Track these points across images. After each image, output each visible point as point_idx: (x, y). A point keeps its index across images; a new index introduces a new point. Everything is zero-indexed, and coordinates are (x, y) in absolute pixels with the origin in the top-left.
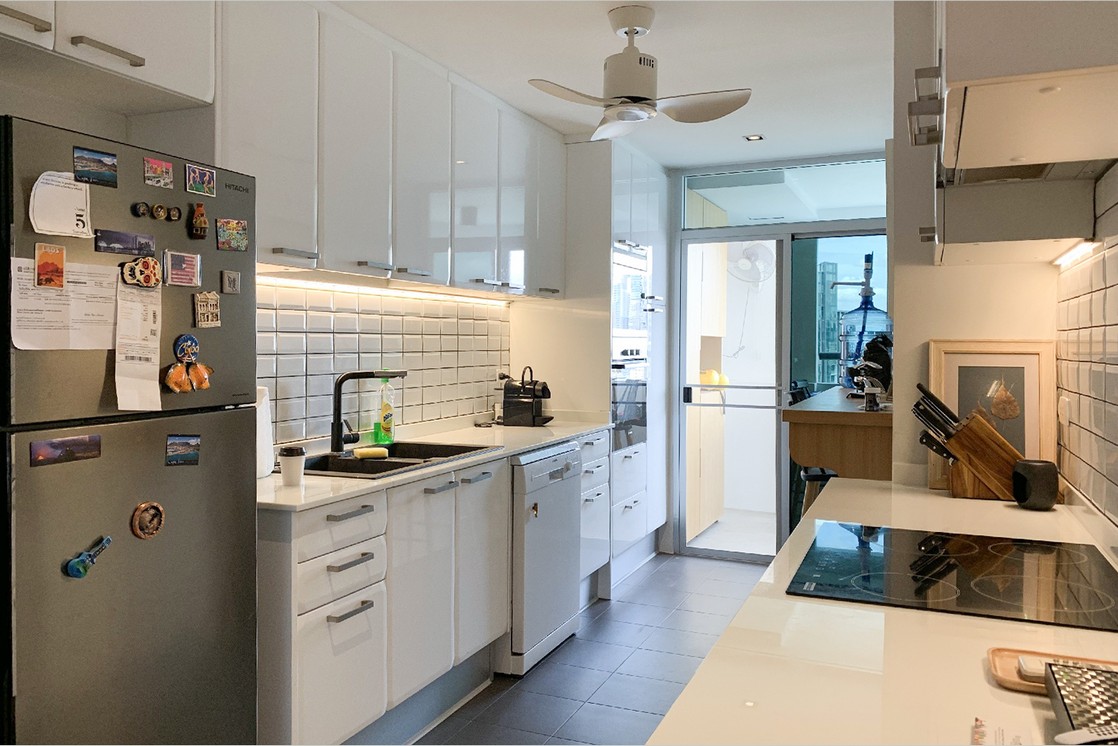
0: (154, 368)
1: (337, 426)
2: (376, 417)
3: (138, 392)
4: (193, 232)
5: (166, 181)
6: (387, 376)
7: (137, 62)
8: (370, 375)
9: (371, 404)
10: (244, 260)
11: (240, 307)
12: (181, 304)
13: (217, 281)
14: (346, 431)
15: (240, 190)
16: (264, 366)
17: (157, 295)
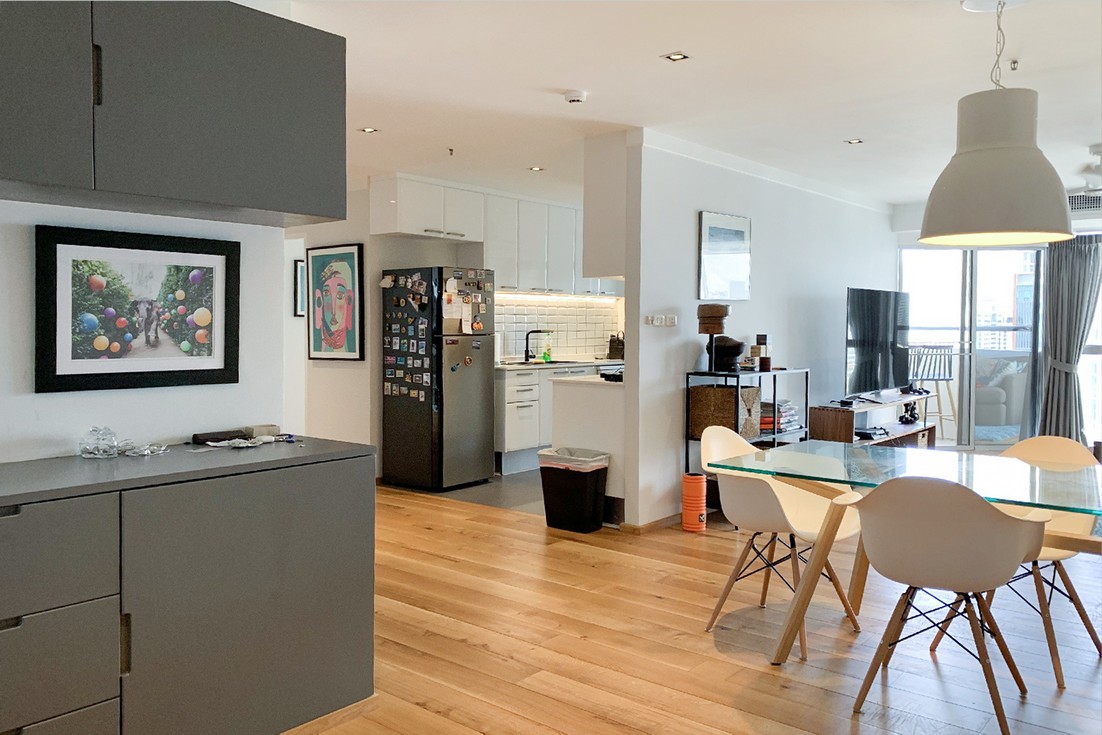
0: (470, 324)
1: (527, 351)
2: (544, 350)
3: (467, 329)
4: (479, 288)
5: (473, 276)
6: (548, 332)
7: (463, 236)
8: (539, 331)
9: (540, 345)
10: (491, 294)
11: (490, 308)
12: (476, 307)
13: (484, 301)
14: (530, 354)
15: (490, 274)
16: (497, 327)
17: (470, 305)
